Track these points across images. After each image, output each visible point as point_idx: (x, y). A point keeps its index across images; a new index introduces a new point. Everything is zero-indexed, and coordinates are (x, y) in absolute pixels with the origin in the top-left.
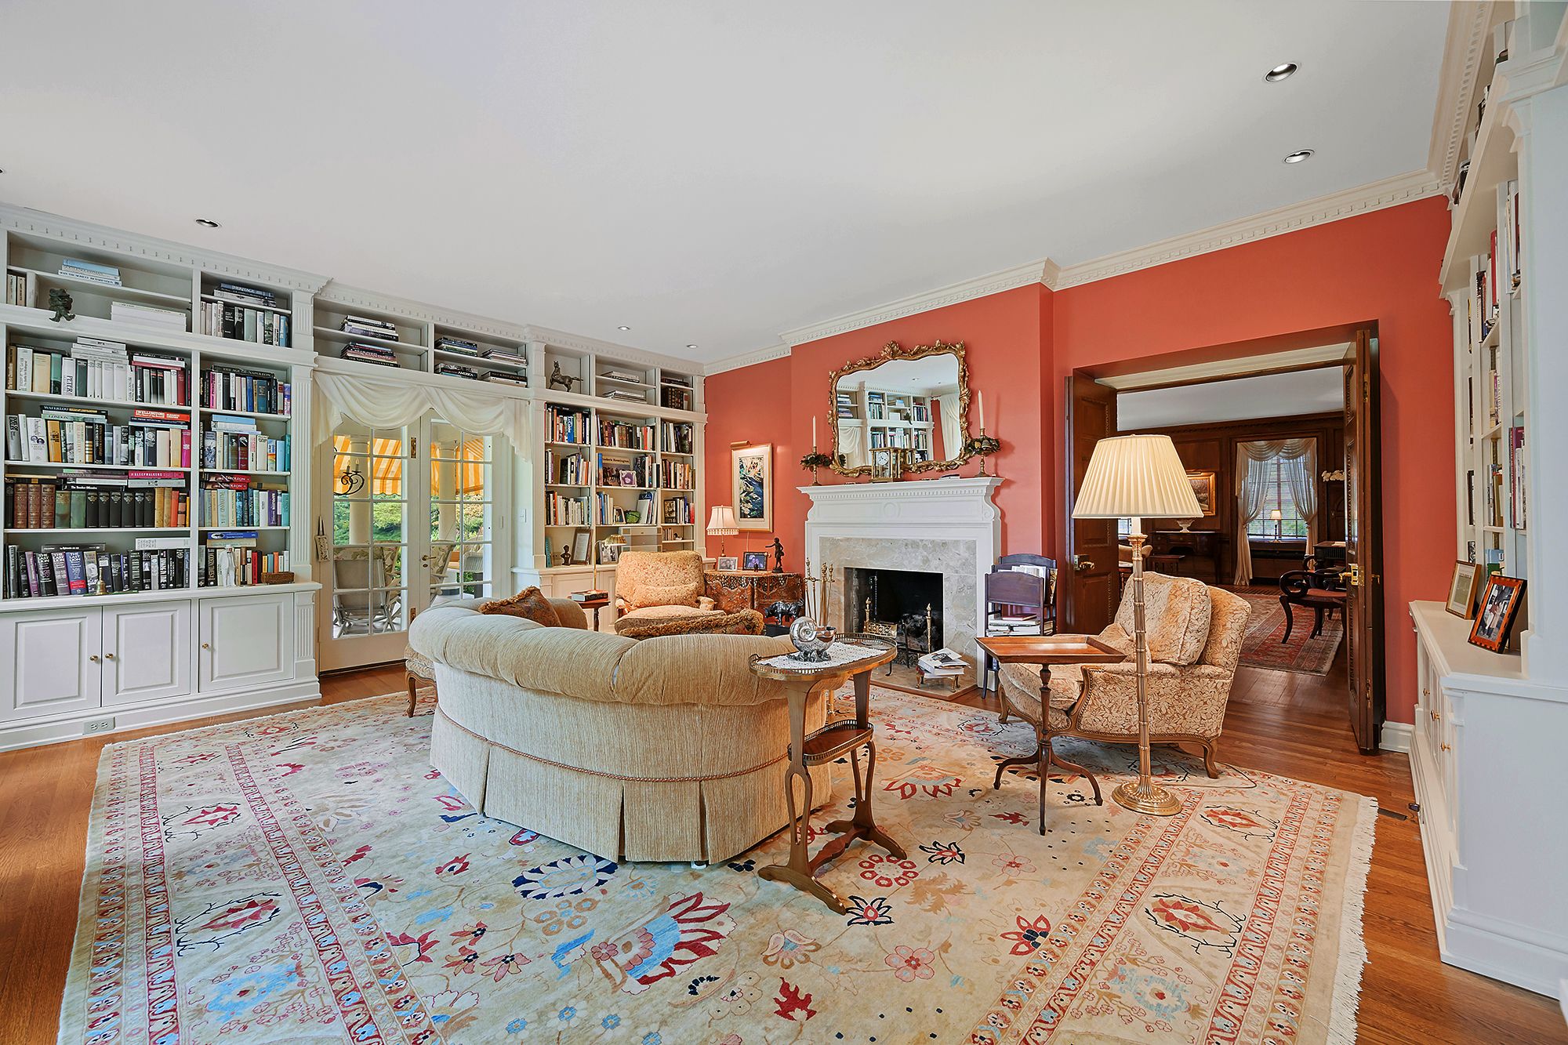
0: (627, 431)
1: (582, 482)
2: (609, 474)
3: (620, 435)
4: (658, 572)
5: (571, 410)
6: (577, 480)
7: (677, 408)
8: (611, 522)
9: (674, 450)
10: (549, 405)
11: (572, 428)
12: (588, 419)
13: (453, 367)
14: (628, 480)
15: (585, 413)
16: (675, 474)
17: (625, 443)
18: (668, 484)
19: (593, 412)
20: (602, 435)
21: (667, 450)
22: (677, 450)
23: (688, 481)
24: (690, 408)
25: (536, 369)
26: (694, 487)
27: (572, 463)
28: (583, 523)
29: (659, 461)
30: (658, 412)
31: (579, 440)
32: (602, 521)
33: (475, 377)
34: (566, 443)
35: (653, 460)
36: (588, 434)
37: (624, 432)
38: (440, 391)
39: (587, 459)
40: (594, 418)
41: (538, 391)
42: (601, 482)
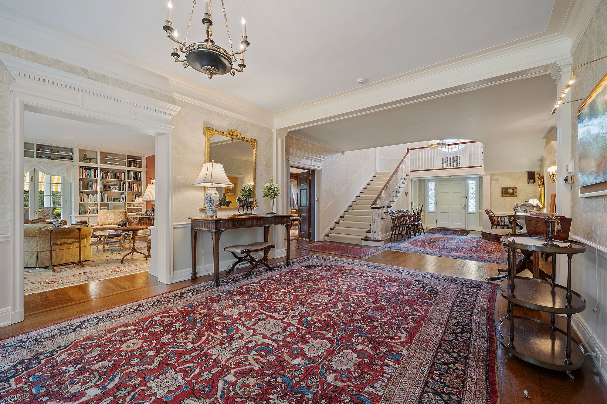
0: (113, 174)
1: (94, 189)
2: (105, 187)
3: (111, 175)
4: (111, 216)
5: (90, 168)
6: (92, 189)
7: (135, 167)
8: (106, 201)
9: (133, 180)
10: (81, 167)
11: (90, 173)
12: (97, 171)
13: (43, 156)
14: (114, 189)
15: (96, 169)
16: (134, 187)
17: (112, 178)
18: (130, 190)
19: (99, 169)
20: (103, 175)
21: (130, 180)
22: (134, 179)
23: (139, 189)
24: (140, 167)
25: (76, 156)
26: (141, 191)
27: (90, 184)
28: (95, 202)
29: (127, 183)
30: (126, 168)
31: (93, 177)
32: (102, 201)
33: (52, 159)
34: (88, 178)
35: (124, 183)
36: (97, 175)
37: (112, 174)
38: (38, 163)
39: (97, 183)
40: (99, 170)
41: (77, 162)
42: (102, 189)
